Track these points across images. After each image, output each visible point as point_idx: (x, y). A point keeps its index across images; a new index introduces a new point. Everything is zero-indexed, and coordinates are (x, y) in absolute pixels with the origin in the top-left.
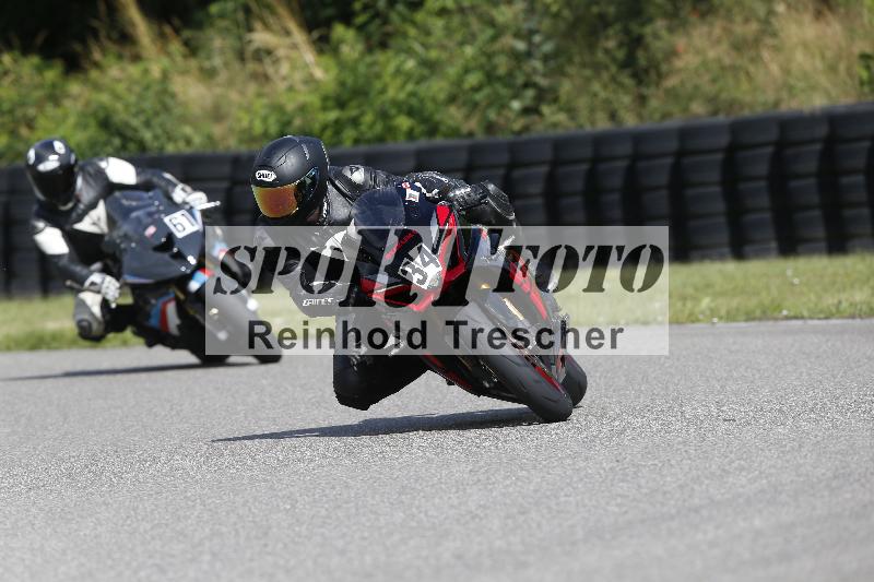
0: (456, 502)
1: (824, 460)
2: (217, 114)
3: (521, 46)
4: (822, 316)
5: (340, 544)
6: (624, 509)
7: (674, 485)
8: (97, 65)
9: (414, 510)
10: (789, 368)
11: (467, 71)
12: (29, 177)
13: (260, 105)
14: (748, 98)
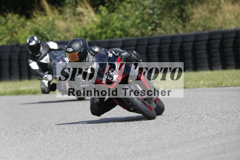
0: (133, 137)
1: (234, 126)
2: (68, 30)
3: (151, 12)
4: (234, 86)
5: (101, 148)
6: (179, 139)
7: (193, 133)
8: (34, 17)
9: (122, 139)
10: (225, 100)
11: (137, 18)
12: (27, 47)
13: (79, 28)
14: (213, 26)
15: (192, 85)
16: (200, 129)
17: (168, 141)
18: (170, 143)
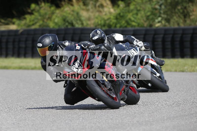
7: (188, 108)
15: (189, 70)
17: (166, 114)
18: (168, 116)
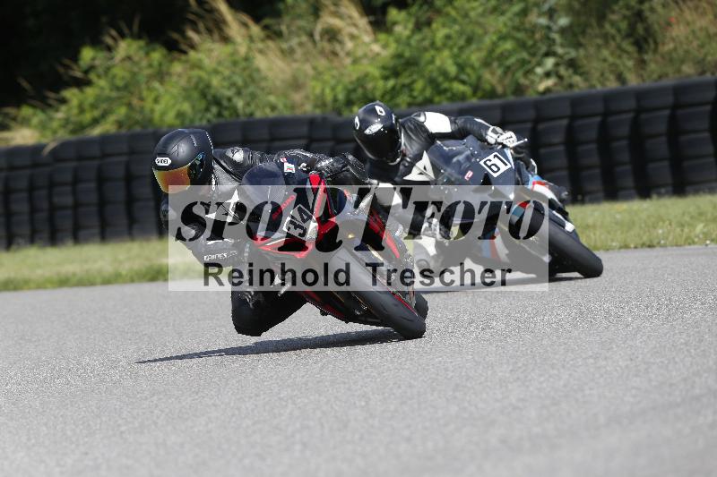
2: (296, 85)
3: (542, 21)
6: (638, 399)
7: (679, 378)
13: (330, 76)
15: (670, 238)
16: (699, 368)
17: (605, 406)
18: (611, 412)
